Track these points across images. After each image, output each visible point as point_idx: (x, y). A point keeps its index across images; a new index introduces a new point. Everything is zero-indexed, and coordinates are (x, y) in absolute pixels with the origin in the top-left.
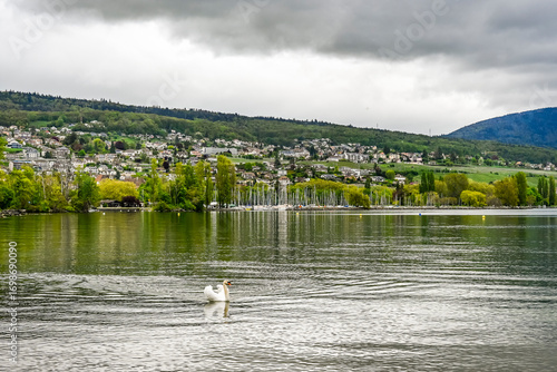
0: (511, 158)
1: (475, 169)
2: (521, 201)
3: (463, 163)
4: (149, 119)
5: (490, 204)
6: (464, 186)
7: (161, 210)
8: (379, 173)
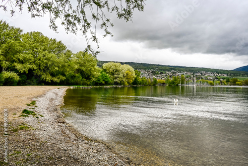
1: (239, 77)
3: (236, 76)
4: (167, 68)
5: (243, 85)
6: (237, 81)
7: (169, 85)
8: (216, 78)
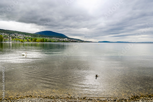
0: (42, 37)
2: (44, 42)
3: (36, 37)
5: (40, 42)
6: (36, 40)
8: (25, 38)
